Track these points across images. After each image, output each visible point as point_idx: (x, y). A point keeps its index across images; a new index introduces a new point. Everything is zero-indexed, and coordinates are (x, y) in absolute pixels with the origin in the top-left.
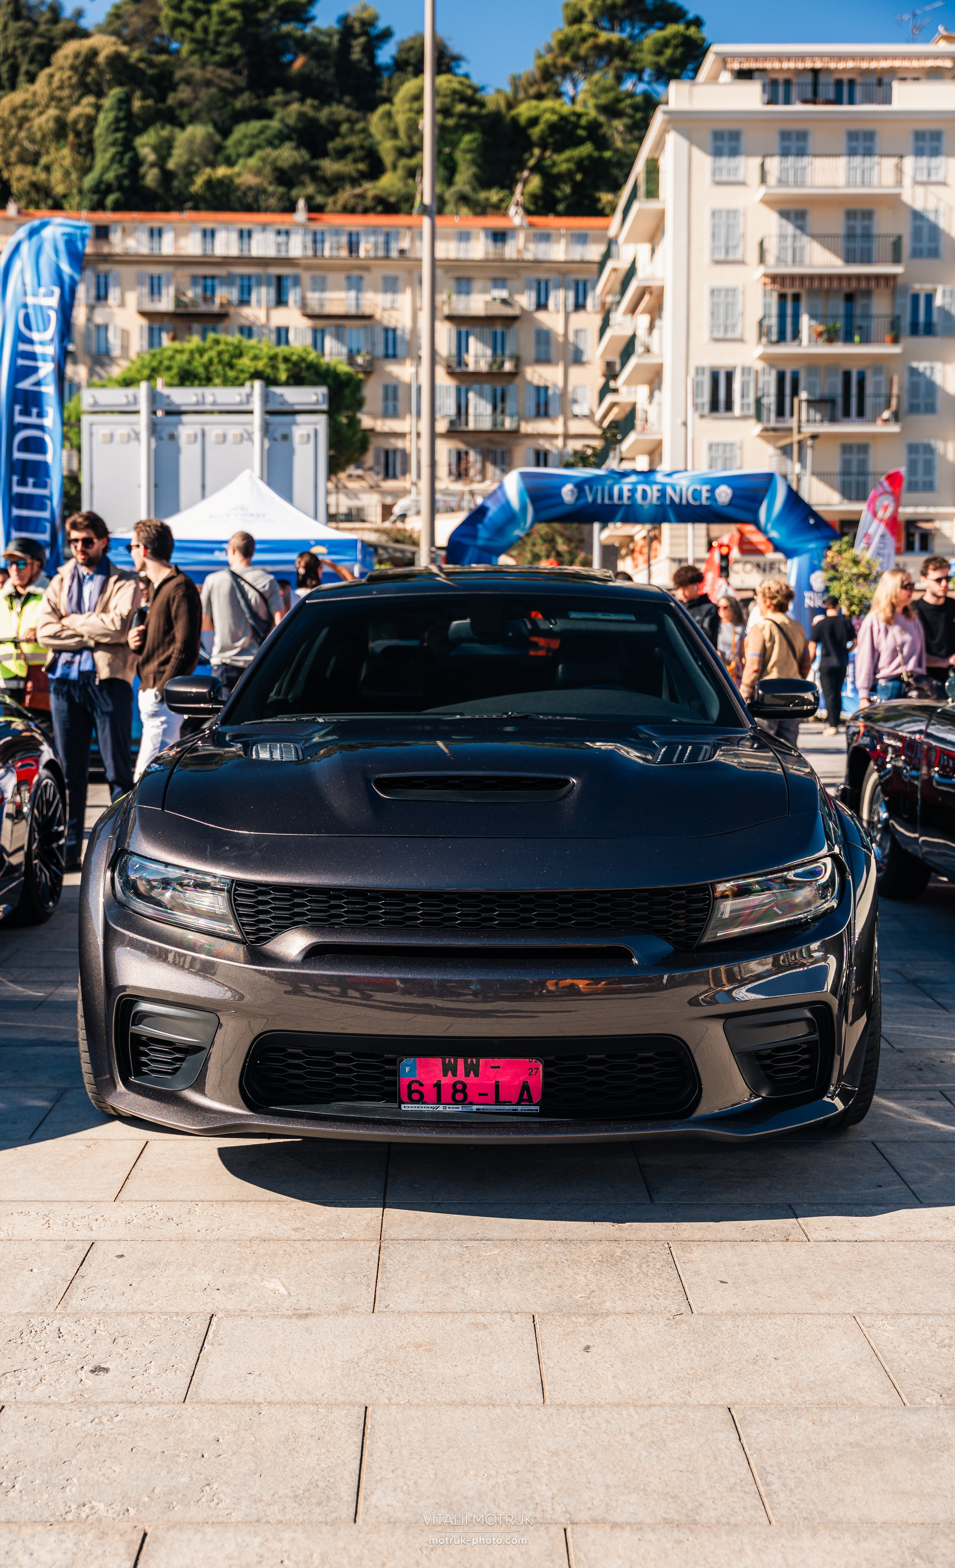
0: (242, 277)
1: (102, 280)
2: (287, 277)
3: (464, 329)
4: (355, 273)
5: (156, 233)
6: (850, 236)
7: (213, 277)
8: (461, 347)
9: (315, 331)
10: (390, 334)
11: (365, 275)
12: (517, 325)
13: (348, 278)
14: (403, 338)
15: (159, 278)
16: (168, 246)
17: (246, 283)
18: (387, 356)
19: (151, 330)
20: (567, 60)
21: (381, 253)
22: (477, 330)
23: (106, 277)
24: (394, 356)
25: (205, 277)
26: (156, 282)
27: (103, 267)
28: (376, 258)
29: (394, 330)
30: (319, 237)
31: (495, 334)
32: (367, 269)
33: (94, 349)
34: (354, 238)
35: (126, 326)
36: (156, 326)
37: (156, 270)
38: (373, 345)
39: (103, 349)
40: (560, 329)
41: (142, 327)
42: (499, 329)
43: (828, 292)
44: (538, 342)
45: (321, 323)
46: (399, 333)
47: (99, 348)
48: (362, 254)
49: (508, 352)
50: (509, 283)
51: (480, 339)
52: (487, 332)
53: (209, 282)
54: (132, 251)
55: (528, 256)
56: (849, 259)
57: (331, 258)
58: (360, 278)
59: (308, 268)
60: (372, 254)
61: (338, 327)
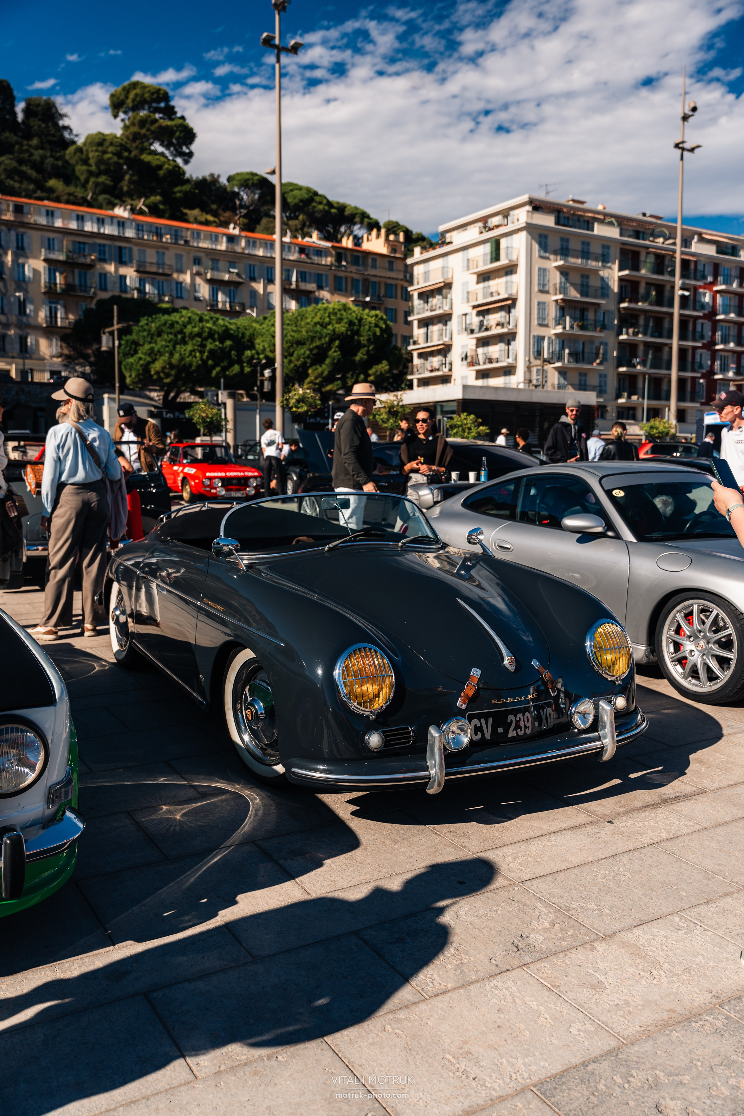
0: (100, 245)
1: (20, 237)
2: (125, 248)
3: (215, 287)
4: (161, 250)
5: (50, 214)
6: (582, 285)
7: (84, 243)
8: (214, 295)
9: (140, 280)
10: (179, 286)
11: (166, 252)
12: (241, 287)
13: (157, 252)
14: (186, 289)
15: (53, 240)
16: (59, 223)
17: (102, 248)
18: (177, 297)
19: (50, 269)
20: (143, 131)
21: (173, 241)
22: (222, 288)
23: (22, 236)
24: (181, 298)
25: (79, 243)
26: (51, 242)
27: (21, 230)
28: (171, 243)
29: (181, 283)
30: (140, 228)
31: (230, 291)
32: (167, 248)
33: (16, 278)
34: (159, 231)
35: (36, 267)
36: (52, 268)
37: (52, 235)
38: (171, 290)
39: (21, 278)
40: (261, 291)
41: (44, 267)
42: (232, 288)
43: (575, 308)
44: (251, 297)
45: (144, 276)
46: (184, 285)
47: (19, 277)
48: (164, 240)
49: (236, 301)
50: (237, 265)
51: (224, 293)
52: (227, 289)
53: (82, 246)
54: (38, 222)
55: (247, 252)
56: (582, 295)
57: (147, 240)
58: (164, 253)
59: (136, 244)
60: (169, 241)
61: (153, 279)
